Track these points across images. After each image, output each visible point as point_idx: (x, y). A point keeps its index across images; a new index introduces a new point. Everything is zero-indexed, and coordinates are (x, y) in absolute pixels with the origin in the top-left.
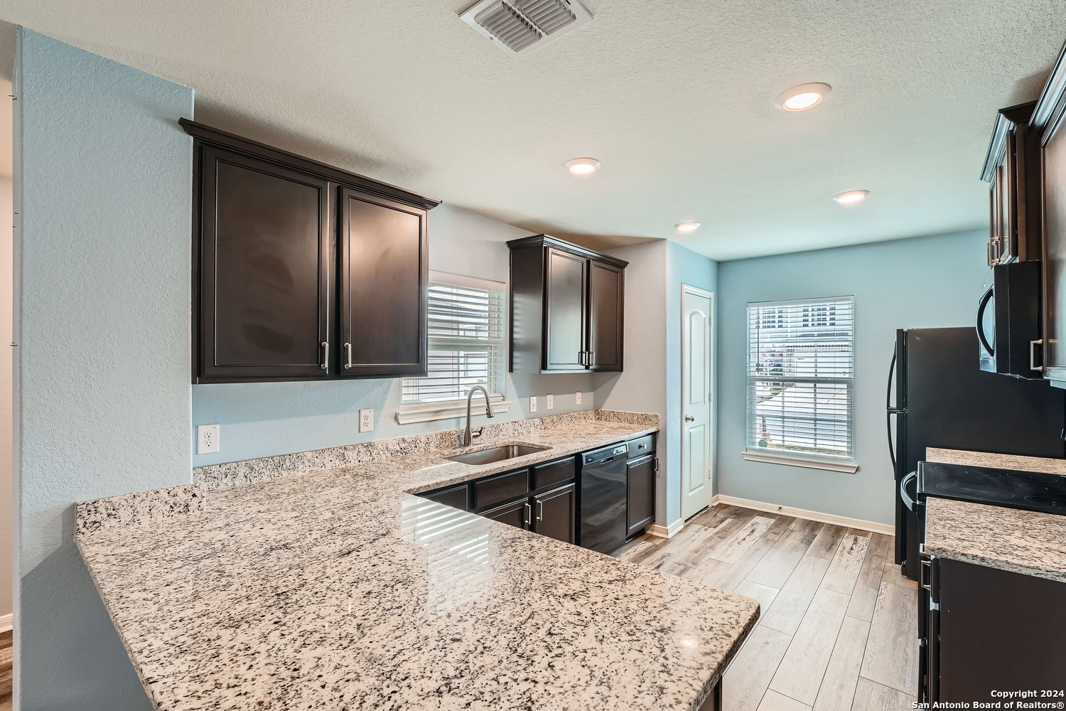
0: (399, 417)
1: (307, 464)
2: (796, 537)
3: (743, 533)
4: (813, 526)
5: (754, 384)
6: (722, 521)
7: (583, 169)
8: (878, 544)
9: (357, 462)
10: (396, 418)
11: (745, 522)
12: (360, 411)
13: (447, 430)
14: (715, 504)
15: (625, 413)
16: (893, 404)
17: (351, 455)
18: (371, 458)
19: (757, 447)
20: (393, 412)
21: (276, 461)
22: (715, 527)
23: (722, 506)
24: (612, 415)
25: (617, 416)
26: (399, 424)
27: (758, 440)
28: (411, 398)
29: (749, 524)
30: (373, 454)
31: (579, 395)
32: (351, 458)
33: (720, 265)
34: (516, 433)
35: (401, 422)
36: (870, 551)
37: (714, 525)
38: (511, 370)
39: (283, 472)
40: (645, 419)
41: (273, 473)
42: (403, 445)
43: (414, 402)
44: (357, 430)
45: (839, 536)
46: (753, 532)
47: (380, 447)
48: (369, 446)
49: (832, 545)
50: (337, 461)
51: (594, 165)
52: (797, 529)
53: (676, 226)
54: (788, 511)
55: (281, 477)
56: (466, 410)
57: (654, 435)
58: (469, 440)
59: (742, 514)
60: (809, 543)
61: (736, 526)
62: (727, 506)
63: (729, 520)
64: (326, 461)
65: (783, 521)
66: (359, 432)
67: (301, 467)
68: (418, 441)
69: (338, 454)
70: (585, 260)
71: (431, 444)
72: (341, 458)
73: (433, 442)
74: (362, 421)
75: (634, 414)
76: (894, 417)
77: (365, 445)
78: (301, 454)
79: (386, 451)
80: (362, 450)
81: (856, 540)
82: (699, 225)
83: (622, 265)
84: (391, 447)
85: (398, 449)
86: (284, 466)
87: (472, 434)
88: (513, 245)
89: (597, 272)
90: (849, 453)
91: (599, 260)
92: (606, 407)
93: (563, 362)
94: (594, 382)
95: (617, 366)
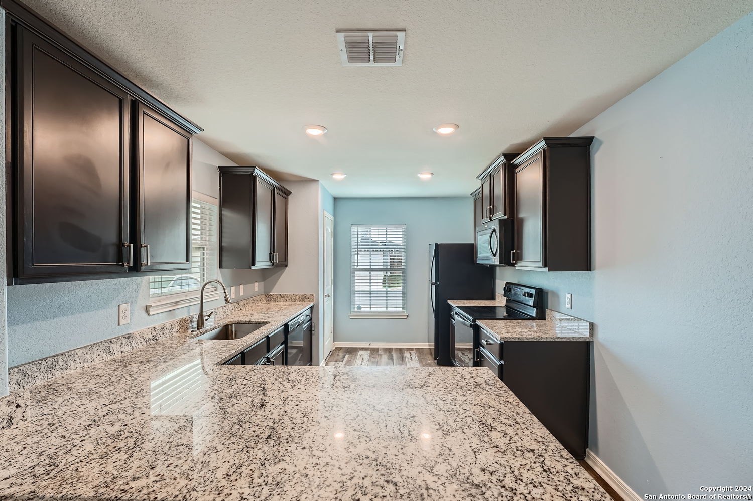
0: (151, 309)
1: (78, 361)
2: (384, 358)
3: (359, 361)
4: (389, 350)
5: (354, 273)
6: (344, 357)
7: (315, 132)
8: (420, 353)
9: (120, 352)
10: (147, 310)
11: (356, 355)
12: (119, 306)
13: (184, 317)
14: (334, 349)
15: (290, 295)
17: (115, 347)
18: (131, 347)
19: (356, 310)
20: (144, 305)
21: (50, 362)
22: (343, 361)
23: (338, 349)
24: (279, 297)
25: (284, 298)
26: (149, 315)
27: (356, 306)
28: (156, 291)
29: (359, 356)
30: (133, 344)
31: (256, 284)
32: (115, 350)
33: (336, 199)
34: (225, 315)
35: (151, 313)
36: (419, 357)
37: (341, 360)
38: (221, 267)
39: (56, 373)
40: (305, 298)
41: (46, 375)
42: (154, 333)
43: (160, 295)
44: (117, 323)
45: (403, 353)
46: (363, 359)
47: (138, 336)
48: (129, 336)
49: (402, 358)
50: (104, 355)
51: (323, 131)
52: (382, 353)
53: (333, 174)
54: (374, 345)
55: (54, 377)
56: (200, 299)
57: (312, 308)
58: (203, 324)
59: (352, 351)
60: (392, 359)
61: (353, 358)
62: (341, 348)
63: (347, 356)
64: (95, 356)
65: (374, 351)
66: (119, 325)
67: (73, 364)
68: (165, 329)
69: (104, 347)
70: (273, 188)
71: (174, 330)
72: (107, 351)
73: (175, 328)
74: (122, 315)
75: (296, 296)
77: (126, 336)
78: (73, 352)
79: (142, 340)
80: (124, 341)
81: (410, 353)
82: (345, 175)
83: (288, 193)
84: (146, 336)
85: (151, 337)
86: (57, 367)
87: (205, 318)
88: (223, 170)
89: (278, 197)
90: (403, 308)
91: (278, 188)
92: (274, 292)
93: (262, 260)
94: (264, 275)
95: (285, 263)
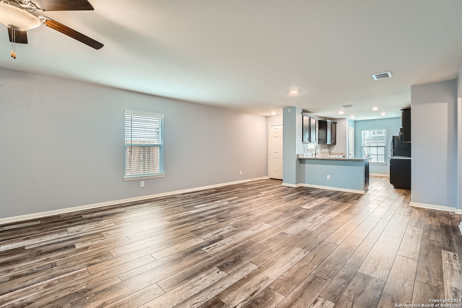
5: (363, 148)
15: (337, 153)
16: (392, 149)
25: (335, 154)
31: (327, 149)
33: (355, 121)
38: (319, 143)
40: (342, 154)
70: (331, 123)
75: (339, 153)
76: (392, 151)
83: (336, 123)
88: (319, 121)
89: (333, 125)
90: (385, 161)
91: (333, 123)
92: (332, 152)
93: (329, 142)
94: (329, 146)
95: (335, 143)
